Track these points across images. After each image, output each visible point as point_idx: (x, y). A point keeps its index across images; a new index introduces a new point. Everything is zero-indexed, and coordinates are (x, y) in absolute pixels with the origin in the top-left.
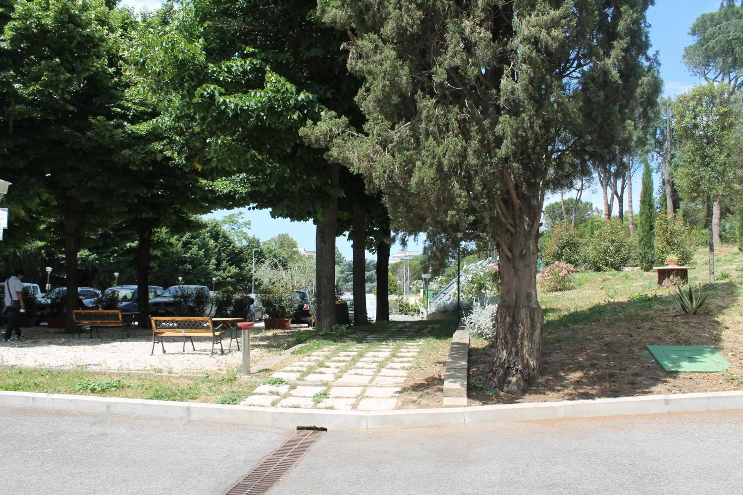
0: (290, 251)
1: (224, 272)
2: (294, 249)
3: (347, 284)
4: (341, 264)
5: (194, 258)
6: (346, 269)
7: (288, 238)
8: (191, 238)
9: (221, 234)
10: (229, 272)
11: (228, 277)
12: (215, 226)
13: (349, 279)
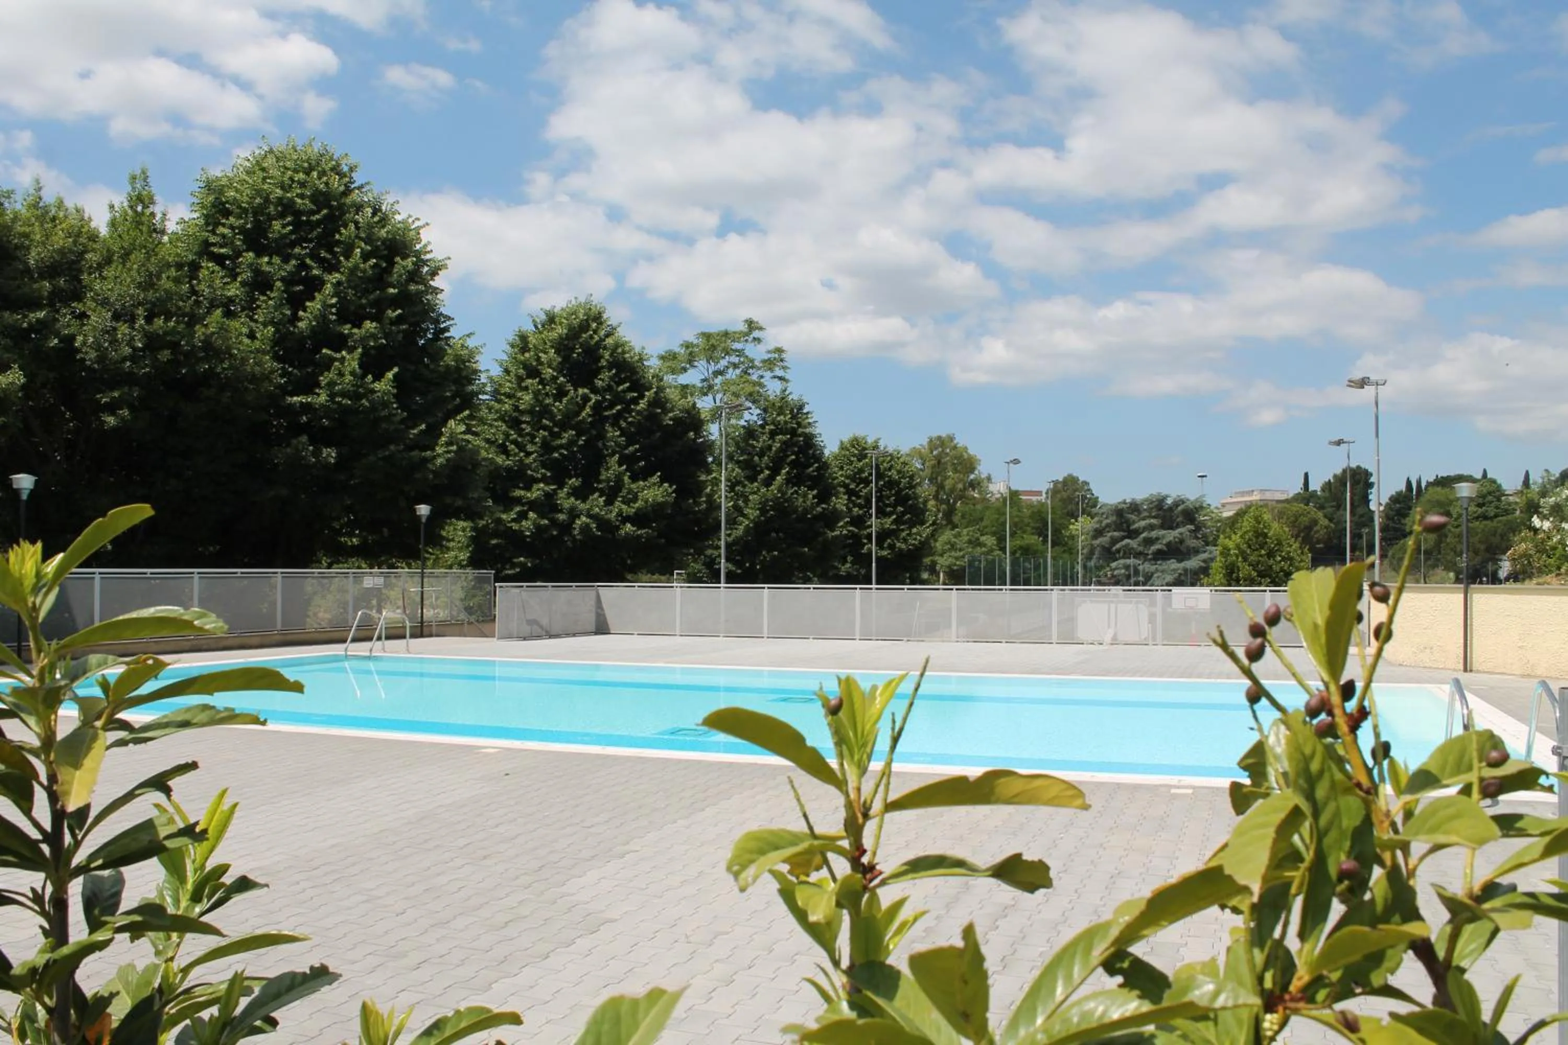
0: (961, 480)
1: (609, 502)
2: (972, 477)
3: (1114, 565)
4: (1094, 510)
5: (344, 409)
6: (1108, 525)
7: (955, 447)
8: (343, 317)
9: (607, 355)
10: (627, 502)
11: (626, 519)
12: (584, 326)
13: (1118, 551)
